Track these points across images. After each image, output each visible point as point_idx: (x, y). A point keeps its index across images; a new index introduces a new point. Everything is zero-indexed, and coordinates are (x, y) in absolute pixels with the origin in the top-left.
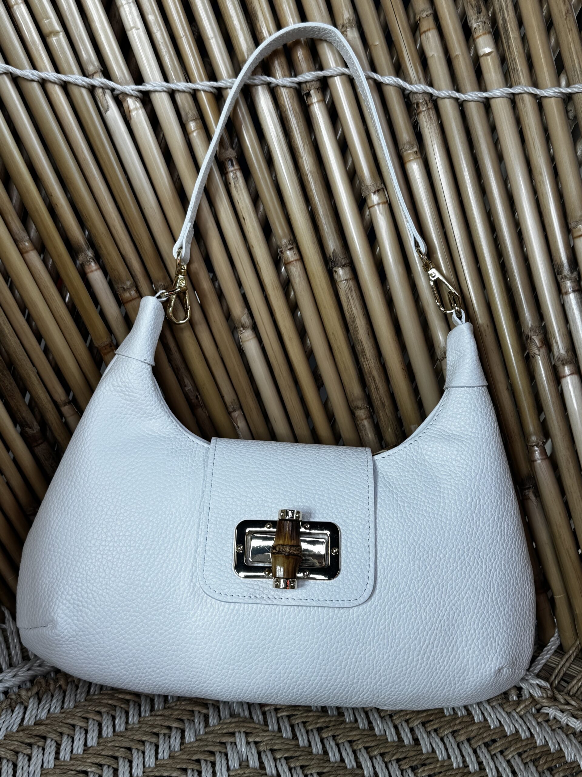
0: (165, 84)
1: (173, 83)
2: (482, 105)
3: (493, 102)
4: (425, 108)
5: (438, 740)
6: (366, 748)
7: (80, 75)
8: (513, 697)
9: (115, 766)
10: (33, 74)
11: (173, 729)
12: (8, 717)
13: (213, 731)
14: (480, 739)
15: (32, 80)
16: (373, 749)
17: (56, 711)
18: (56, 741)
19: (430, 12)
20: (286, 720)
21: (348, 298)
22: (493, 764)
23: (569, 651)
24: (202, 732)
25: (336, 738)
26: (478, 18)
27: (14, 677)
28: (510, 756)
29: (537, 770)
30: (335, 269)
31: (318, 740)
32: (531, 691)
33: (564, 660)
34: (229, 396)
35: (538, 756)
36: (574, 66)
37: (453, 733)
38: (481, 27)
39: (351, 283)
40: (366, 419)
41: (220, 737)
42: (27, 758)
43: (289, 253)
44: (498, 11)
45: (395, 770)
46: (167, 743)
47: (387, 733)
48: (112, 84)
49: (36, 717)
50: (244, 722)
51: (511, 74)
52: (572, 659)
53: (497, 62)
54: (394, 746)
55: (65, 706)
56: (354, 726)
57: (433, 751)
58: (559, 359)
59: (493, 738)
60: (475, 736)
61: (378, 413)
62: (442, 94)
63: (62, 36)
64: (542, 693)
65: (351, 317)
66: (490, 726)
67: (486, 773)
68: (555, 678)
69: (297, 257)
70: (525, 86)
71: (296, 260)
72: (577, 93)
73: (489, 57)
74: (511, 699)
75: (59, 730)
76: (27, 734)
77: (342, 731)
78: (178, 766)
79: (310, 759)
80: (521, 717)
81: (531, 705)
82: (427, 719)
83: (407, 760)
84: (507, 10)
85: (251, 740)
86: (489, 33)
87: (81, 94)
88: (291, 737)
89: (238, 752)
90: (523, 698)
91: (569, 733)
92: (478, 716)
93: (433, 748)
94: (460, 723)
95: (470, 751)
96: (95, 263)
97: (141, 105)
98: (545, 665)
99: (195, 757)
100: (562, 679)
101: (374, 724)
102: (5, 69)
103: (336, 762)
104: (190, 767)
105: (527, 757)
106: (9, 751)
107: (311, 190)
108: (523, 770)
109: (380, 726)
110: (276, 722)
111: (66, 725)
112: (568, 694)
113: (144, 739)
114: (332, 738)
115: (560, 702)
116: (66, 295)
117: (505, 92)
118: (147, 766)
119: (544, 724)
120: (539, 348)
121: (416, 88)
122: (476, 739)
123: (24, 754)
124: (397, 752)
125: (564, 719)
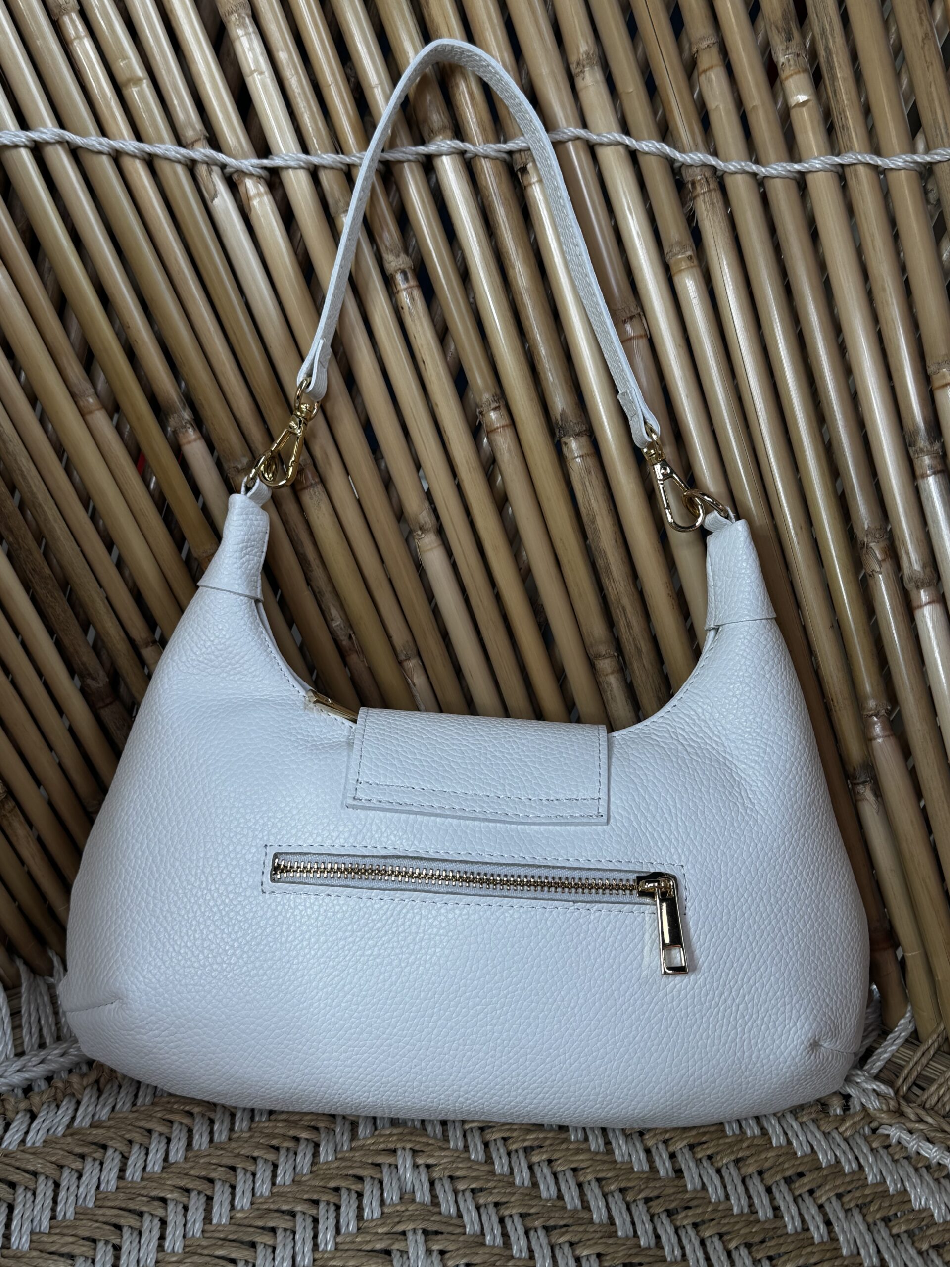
0: (303, 157)
1: (316, 155)
2: (794, 182)
3: (810, 178)
4: (705, 189)
5: (712, 1172)
6: (598, 1180)
7: (172, 144)
8: (835, 1110)
9: (209, 1193)
10: (100, 144)
11: (302, 1141)
12: (52, 1114)
13: (363, 1145)
14: (777, 1173)
15: (100, 153)
16: (610, 1182)
17: (124, 1109)
18: (121, 1153)
19: (713, 40)
20: (477, 1134)
21: (584, 484)
22: (796, 1209)
23: (927, 1040)
24: (345, 1148)
25: (553, 1164)
26: (787, 48)
27: (62, 1055)
28: (824, 1199)
29: (864, 1220)
30: (564, 439)
31: (524, 1165)
32: (864, 1100)
33: (919, 1054)
34: (400, 637)
35: (868, 1200)
36: (935, 120)
37: (737, 1161)
38: (792, 62)
39: (591, 462)
40: (612, 673)
41: (373, 1155)
42: (76, 1175)
43: (493, 415)
44: (818, 37)
45: (640, 1214)
46: (291, 1161)
47: (634, 1159)
48: (221, 157)
49: (93, 1116)
50: (411, 1134)
51: (839, 135)
52: (932, 1052)
53: (818, 116)
54: (642, 1179)
55: (139, 1101)
56: (582, 1147)
57: (704, 1187)
58: (911, 579)
59: (799, 1171)
60: (771, 1167)
61: (631, 664)
62: (732, 168)
63: (146, 86)
64: (880, 1103)
65: (588, 515)
66: (795, 1153)
67: (785, 1222)
68: (904, 1082)
69: (506, 421)
70: (860, 153)
71: (503, 426)
72: (940, 162)
73: (804, 109)
74: (832, 1112)
75: (127, 1136)
76: (79, 1140)
77: (563, 1153)
78: (306, 1197)
79: (510, 1193)
80: (846, 1140)
81: (863, 1121)
82: (697, 1141)
83: (661, 1200)
84: (832, 35)
85: (420, 1161)
86: (805, 70)
87: (175, 173)
88: (484, 1161)
89: (399, 1179)
90: (852, 1111)
91: (920, 1165)
92: (778, 1137)
93: (703, 1184)
94: (748, 1147)
95: (761, 1189)
96: (194, 430)
97: (267, 189)
98: (889, 1061)
99: (333, 1184)
100: (915, 1084)
101: (614, 1145)
102: (59, 135)
103: (550, 1199)
104: (324, 1198)
105: (850, 1201)
106: (49, 1164)
107: (528, 318)
108: (843, 1220)
109: (624, 1148)
110: (462, 1136)
111: (138, 1130)
112: (923, 1106)
113: (256, 1154)
114: (546, 1163)
115: (909, 1118)
116: (151, 479)
117: (829, 162)
118: (258, 1194)
119: (882, 1152)
120: (880, 563)
121: (691, 158)
122: (773, 1171)
123: (72, 1169)
124: (647, 1187)
125: (913, 1144)
